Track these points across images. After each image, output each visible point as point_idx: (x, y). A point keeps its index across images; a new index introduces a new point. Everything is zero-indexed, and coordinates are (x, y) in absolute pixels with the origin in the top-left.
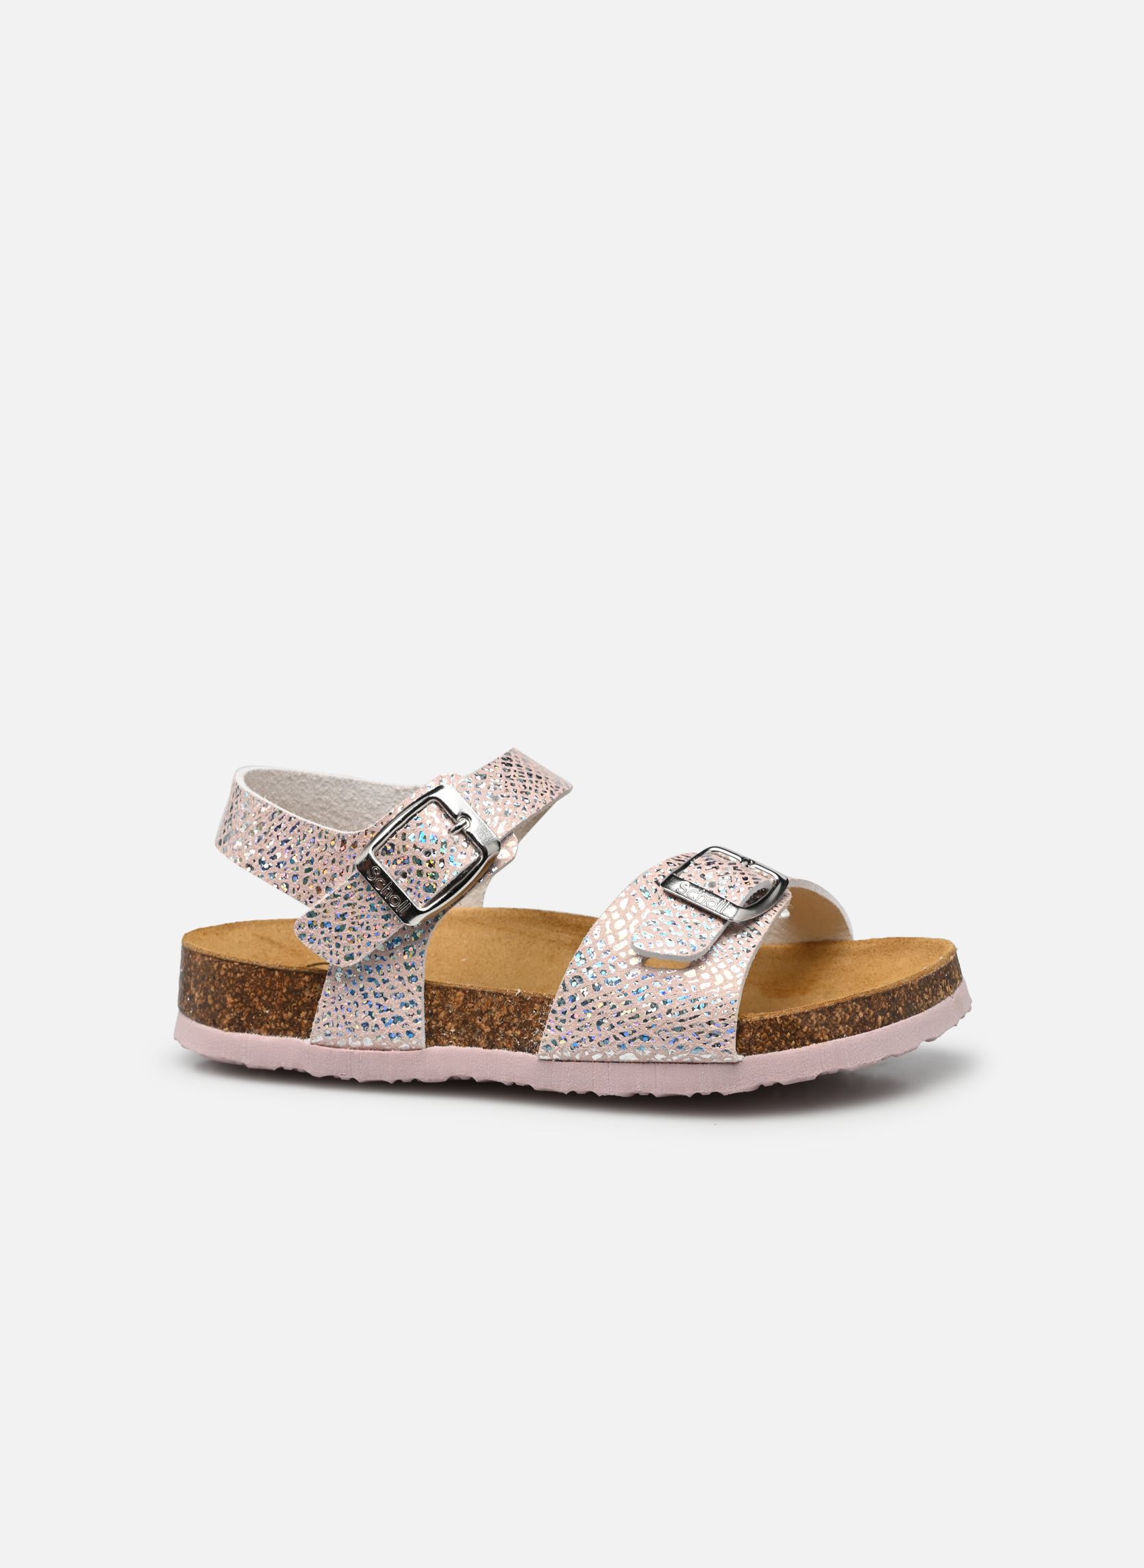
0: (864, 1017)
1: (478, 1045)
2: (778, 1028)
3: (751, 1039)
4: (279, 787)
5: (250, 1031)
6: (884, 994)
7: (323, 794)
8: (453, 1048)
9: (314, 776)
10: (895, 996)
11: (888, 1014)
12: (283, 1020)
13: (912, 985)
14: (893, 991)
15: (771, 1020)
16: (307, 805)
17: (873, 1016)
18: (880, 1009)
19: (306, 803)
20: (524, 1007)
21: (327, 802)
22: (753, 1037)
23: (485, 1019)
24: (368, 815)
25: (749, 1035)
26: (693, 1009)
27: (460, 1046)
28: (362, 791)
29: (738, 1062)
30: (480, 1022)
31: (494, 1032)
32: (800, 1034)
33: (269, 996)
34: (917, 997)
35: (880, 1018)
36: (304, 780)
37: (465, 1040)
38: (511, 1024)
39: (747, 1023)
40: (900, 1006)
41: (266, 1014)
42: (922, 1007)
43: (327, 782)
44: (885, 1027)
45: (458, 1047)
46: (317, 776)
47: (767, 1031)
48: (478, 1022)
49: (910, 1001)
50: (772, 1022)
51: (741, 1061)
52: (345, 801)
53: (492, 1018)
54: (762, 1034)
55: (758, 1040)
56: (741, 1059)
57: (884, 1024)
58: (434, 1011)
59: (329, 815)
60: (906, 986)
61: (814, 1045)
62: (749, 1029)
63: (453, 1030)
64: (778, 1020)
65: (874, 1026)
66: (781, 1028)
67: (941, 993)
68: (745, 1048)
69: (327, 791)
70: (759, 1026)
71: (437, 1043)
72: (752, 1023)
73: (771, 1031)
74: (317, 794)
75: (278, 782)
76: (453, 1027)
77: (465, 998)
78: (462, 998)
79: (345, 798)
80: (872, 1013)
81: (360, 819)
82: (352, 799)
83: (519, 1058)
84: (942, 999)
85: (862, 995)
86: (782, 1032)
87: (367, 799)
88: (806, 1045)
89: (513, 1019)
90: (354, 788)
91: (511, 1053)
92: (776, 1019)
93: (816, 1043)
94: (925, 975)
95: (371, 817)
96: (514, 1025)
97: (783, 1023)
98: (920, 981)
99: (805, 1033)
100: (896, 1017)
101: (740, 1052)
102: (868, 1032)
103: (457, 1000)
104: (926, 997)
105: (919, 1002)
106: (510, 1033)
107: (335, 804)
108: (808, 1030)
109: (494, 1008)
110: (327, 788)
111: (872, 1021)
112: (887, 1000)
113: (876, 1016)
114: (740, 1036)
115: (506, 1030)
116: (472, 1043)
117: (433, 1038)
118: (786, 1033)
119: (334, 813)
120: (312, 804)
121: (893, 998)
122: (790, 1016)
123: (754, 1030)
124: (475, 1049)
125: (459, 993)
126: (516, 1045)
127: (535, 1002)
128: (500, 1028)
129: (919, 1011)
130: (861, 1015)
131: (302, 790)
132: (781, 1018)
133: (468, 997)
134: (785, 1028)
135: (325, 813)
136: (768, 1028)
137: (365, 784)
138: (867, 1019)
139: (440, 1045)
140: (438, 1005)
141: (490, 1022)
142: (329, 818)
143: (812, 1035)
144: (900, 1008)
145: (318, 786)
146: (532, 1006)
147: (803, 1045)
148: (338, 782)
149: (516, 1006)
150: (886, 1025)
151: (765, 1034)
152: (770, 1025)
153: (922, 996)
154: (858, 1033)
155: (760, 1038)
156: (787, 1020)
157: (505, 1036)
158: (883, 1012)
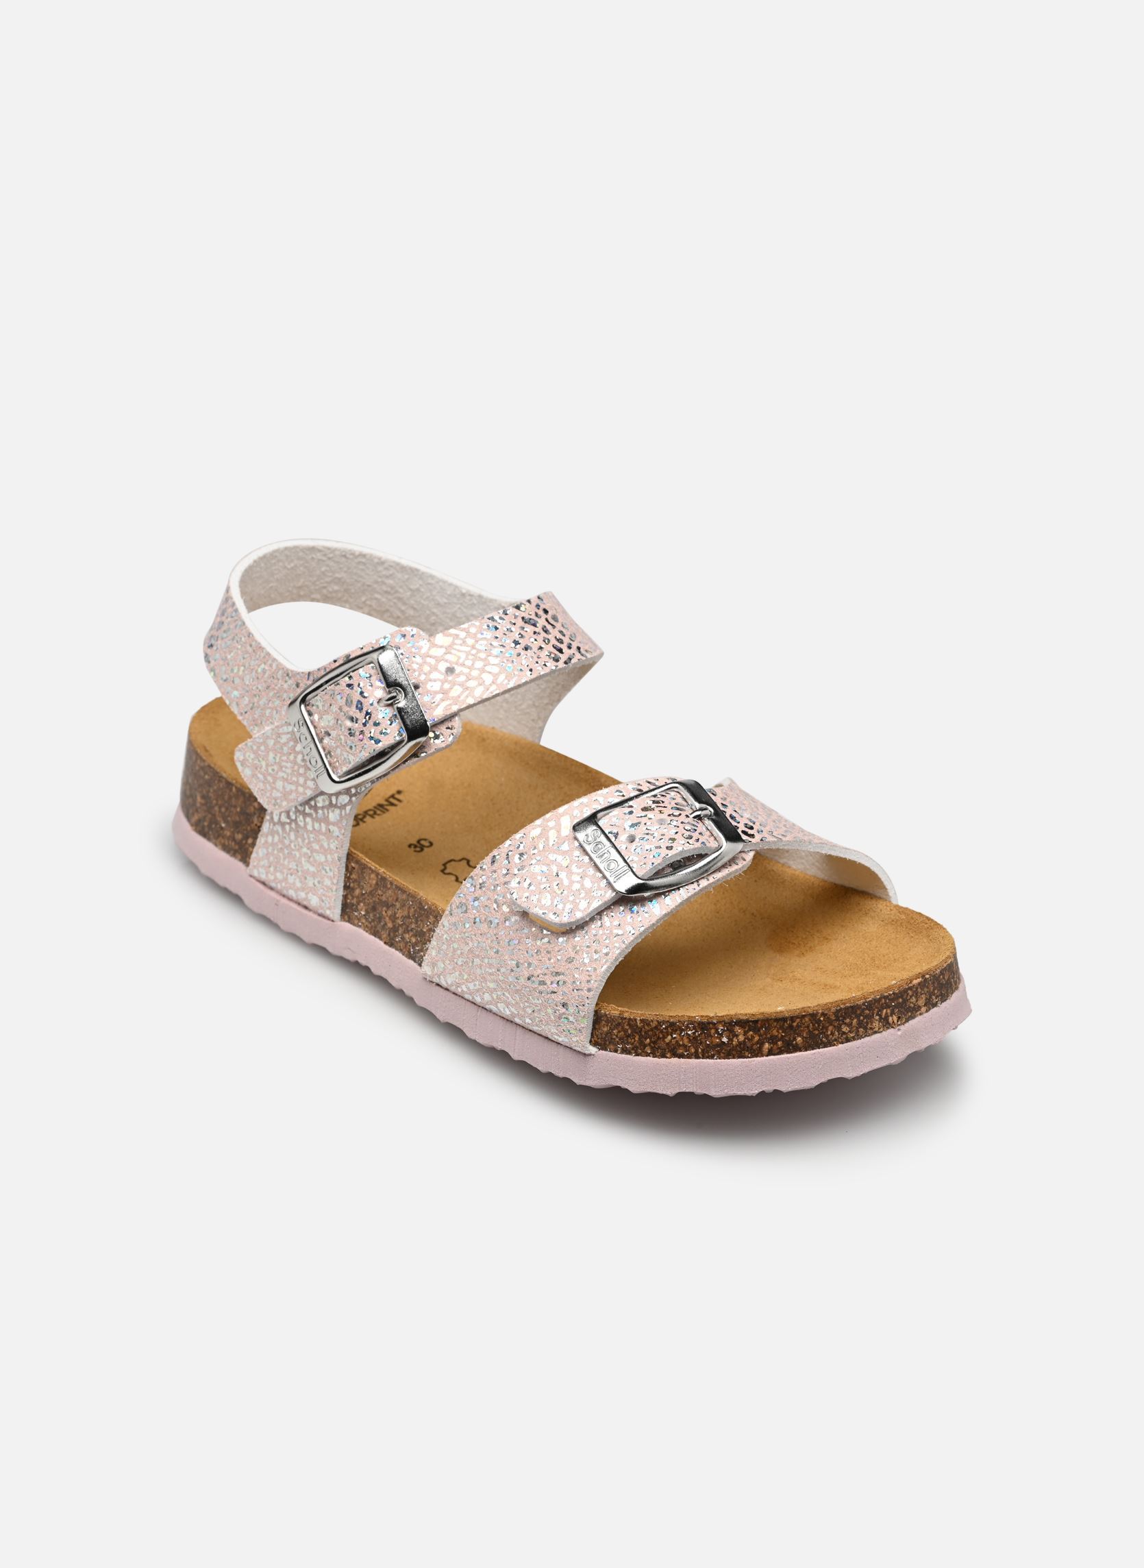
0: (744, 1041)
1: (380, 938)
2: (637, 1031)
3: (607, 1034)
4: (331, 563)
5: (209, 839)
6: (777, 1020)
7: (387, 577)
8: (361, 931)
9: (375, 557)
10: (795, 1024)
11: (780, 1043)
12: (234, 840)
13: (823, 1014)
14: (792, 1019)
15: (630, 1019)
16: (369, 586)
17: (757, 1043)
18: (769, 1036)
19: (368, 583)
20: (422, 916)
21: (392, 588)
22: (609, 1033)
23: (390, 913)
24: (435, 610)
25: (605, 1029)
26: (552, 983)
27: (367, 932)
28: (429, 584)
29: (590, 1055)
30: (386, 913)
31: (395, 929)
32: (661, 1044)
33: (227, 809)
34: (830, 1028)
35: (767, 1045)
36: (364, 560)
37: (372, 927)
38: (409, 929)
39: (606, 1015)
40: (799, 1035)
41: (222, 828)
42: (835, 1040)
43: (391, 566)
44: (772, 1057)
45: (364, 932)
46: (380, 559)
47: (625, 1031)
48: (384, 913)
49: (817, 1032)
50: (632, 1022)
51: (594, 1055)
52: (411, 590)
53: (395, 914)
54: (619, 1032)
55: (615, 1037)
56: (593, 1053)
57: (770, 1053)
58: (352, 885)
59: (395, 601)
60: (813, 1016)
61: (675, 1060)
62: (607, 1021)
63: (363, 913)
64: (638, 1022)
65: (757, 1053)
66: (640, 1032)
67: (876, 1025)
68: (601, 1039)
69: (391, 575)
70: (618, 1022)
71: (350, 921)
72: (611, 1018)
73: (629, 1031)
74: (380, 577)
75: (329, 559)
76: (364, 910)
77: (377, 884)
78: (374, 882)
79: (412, 587)
80: (757, 1038)
81: (428, 612)
82: (418, 590)
83: (409, 968)
84: (876, 1032)
85: (745, 1018)
86: (641, 1036)
87: (434, 593)
88: (667, 1057)
89: (411, 923)
90: (421, 578)
91: (404, 958)
92: (636, 1020)
93: (679, 1058)
94: (848, 1005)
95: (438, 613)
96: (412, 930)
97: (644, 1026)
98: (838, 1011)
99: (668, 1044)
100: (790, 1048)
101: (594, 1043)
102: (747, 1060)
103: (370, 881)
104: (845, 1029)
105: (832, 1034)
106: (407, 936)
107: (401, 590)
108: (671, 1041)
109: (398, 905)
110: (391, 572)
111: (755, 1047)
112: (782, 1027)
113: (761, 1043)
114: (597, 1027)
115: (404, 932)
116: (376, 934)
117: (346, 914)
118: (646, 1039)
119: (399, 599)
120: (375, 586)
121: (791, 1027)
122: (652, 1021)
123: (611, 1025)
124: (377, 940)
125: (373, 876)
126: (409, 952)
127: (431, 914)
128: (400, 928)
129: (829, 1044)
130: (741, 1038)
131: (363, 570)
132: (642, 1021)
133: (380, 883)
134: (645, 1033)
135: (390, 597)
136: (627, 1027)
137: (432, 577)
138: (749, 1044)
139: (351, 924)
140: (355, 881)
141: (393, 918)
142: (395, 603)
143: (674, 1048)
144: (799, 1039)
145: (380, 568)
146: (428, 917)
147: (663, 1056)
148: (403, 569)
149: (415, 911)
150: (774, 1055)
151: (622, 1033)
152: (629, 1024)
153: (839, 1029)
154: (734, 1058)
155: (617, 1036)
156: (648, 1025)
157: (403, 938)
158: (773, 1040)
